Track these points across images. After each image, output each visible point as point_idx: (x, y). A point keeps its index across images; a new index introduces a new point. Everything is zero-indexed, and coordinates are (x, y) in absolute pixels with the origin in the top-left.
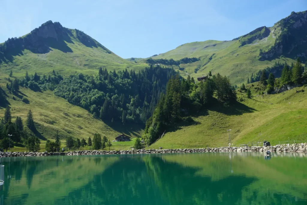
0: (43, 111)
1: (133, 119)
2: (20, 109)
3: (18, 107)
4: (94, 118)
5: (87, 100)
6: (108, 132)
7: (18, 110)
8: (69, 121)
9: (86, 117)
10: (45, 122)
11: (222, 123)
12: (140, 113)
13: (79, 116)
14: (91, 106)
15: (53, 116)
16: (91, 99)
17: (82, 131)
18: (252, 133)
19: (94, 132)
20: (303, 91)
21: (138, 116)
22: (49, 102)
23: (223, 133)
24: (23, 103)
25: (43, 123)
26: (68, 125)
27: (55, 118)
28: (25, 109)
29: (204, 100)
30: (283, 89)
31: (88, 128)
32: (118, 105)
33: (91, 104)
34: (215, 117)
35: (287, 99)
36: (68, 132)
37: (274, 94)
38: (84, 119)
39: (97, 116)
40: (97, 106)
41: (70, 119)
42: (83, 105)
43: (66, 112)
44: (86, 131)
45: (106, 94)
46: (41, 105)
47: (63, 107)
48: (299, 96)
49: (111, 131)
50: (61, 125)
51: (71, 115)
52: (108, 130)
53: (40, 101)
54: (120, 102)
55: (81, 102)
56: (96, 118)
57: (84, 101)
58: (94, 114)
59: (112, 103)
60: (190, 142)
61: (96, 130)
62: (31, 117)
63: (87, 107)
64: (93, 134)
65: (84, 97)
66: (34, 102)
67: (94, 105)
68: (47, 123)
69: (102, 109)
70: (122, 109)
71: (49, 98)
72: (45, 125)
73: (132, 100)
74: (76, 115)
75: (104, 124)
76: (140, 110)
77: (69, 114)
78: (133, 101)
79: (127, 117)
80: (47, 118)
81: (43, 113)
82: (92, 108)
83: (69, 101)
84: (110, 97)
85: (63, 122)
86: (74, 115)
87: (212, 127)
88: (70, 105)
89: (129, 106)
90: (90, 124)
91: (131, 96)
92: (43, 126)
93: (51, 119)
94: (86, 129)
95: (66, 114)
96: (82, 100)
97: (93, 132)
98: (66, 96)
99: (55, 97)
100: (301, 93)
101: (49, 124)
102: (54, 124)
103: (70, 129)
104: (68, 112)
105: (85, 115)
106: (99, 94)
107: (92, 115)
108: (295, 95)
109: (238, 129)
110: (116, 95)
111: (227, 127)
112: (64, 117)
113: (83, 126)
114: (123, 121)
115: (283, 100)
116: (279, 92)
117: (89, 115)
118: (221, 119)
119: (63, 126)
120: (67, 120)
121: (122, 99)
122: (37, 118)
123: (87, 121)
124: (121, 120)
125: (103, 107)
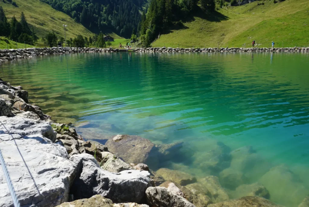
0: (32, 14)
1: (107, 24)
2: (12, 11)
3: (10, 10)
4: (75, 22)
5: (68, 7)
6: (88, 34)
7: (10, 12)
8: (56, 23)
9: (69, 21)
10: (36, 23)
11: (208, 27)
12: (111, 19)
13: (63, 20)
14: (72, 12)
15: (41, 19)
16: (71, 6)
17: (67, 32)
18: (239, 37)
19: (78, 34)
20: (263, 4)
21: (110, 22)
22: (36, 7)
23: (211, 36)
24: (13, 6)
25: (35, 24)
26: (56, 27)
27: (43, 20)
28: (16, 11)
29: (191, 7)
30: (244, 2)
31: (72, 30)
32: (94, 12)
33: (72, 10)
34: (201, 22)
35: (251, 10)
36: (57, 33)
37: (236, 6)
38: (68, 23)
39: (78, 21)
40: (77, 12)
41: (56, 22)
42: (65, 11)
43: (52, 16)
44: (71, 32)
45: (84, 2)
46: (29, 9)
47: (49, 12)
48: (260, 8)
49: (91, 33)
50: (50, 26)
51: (57, 19)
52: (87, 33)
53: (28, 6)
54: (96, 10)
55: (63, 8)
56: (77, 22)
57: (65, 7)
58: (75, 19)
59: (89, 10)
60: (186, 43)
61: (79, 32)
62: (24, 19)
63: (68, 13)
64: (77, 35)
65: (65, 4)
66: (22, 6)
67: (75, 11)
68: (38, 24)
69: (82, 15)
70: (97, 16)
71: (35, 3)
72: (36, 26)
73: (104, 8)
74: (60, 18)
75: (84, 27)
76: (111, 17)
77: (55, 18)
78: (106, 9)
79: (102, 22)
80: (37, 20)
81: (32, 16)
82: (73, 13)
83: (52, 7)
84: (87, 5)
85: (51, 25)
86: (59, 19)
87: (201, 31)
88: (54, 10)
89: (102, 14)
90: (73, 27)
91: (103, 5)
92: (35, 27)
93: (41, 21)
94: (70, 30)
95: (53, 18)
96: (64, 6)
97: (76, 34)
98: (50, 2)
99: (40, 3)
100: (261, 6)
101: (40, 25)
102: (44, 25)
103: (57, 30)
104: (54, 16)
105: (68, 19)
106: (78, 2)
107: (73, 20)
108: (257, 7)
109: (222, 33)
110: (92, 3)
111: (213, 31)
112: (51, 20)
113: (67, 29)
114: (99, 26)
115: (247, 11)
116: (241, 5)
117: (71, 19)
118: (207, 24)
119: (52, 27)
120: (54, 22)
121: (96, 7)
122: (29, 20)
123: (70, 24)
124: (97, 24)
125: (82, 13)
